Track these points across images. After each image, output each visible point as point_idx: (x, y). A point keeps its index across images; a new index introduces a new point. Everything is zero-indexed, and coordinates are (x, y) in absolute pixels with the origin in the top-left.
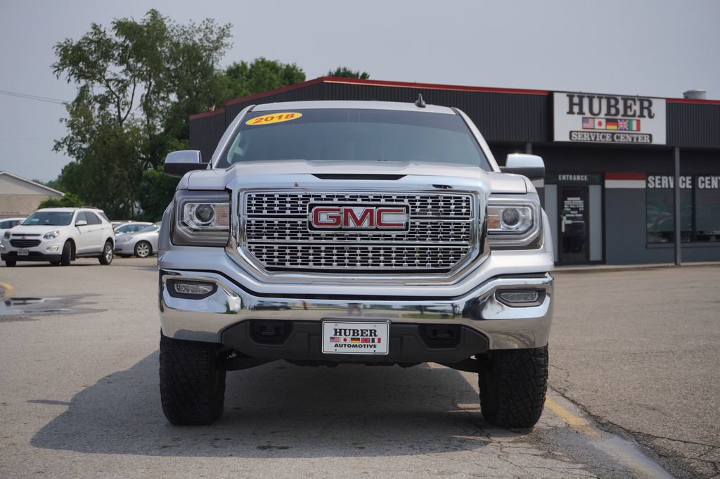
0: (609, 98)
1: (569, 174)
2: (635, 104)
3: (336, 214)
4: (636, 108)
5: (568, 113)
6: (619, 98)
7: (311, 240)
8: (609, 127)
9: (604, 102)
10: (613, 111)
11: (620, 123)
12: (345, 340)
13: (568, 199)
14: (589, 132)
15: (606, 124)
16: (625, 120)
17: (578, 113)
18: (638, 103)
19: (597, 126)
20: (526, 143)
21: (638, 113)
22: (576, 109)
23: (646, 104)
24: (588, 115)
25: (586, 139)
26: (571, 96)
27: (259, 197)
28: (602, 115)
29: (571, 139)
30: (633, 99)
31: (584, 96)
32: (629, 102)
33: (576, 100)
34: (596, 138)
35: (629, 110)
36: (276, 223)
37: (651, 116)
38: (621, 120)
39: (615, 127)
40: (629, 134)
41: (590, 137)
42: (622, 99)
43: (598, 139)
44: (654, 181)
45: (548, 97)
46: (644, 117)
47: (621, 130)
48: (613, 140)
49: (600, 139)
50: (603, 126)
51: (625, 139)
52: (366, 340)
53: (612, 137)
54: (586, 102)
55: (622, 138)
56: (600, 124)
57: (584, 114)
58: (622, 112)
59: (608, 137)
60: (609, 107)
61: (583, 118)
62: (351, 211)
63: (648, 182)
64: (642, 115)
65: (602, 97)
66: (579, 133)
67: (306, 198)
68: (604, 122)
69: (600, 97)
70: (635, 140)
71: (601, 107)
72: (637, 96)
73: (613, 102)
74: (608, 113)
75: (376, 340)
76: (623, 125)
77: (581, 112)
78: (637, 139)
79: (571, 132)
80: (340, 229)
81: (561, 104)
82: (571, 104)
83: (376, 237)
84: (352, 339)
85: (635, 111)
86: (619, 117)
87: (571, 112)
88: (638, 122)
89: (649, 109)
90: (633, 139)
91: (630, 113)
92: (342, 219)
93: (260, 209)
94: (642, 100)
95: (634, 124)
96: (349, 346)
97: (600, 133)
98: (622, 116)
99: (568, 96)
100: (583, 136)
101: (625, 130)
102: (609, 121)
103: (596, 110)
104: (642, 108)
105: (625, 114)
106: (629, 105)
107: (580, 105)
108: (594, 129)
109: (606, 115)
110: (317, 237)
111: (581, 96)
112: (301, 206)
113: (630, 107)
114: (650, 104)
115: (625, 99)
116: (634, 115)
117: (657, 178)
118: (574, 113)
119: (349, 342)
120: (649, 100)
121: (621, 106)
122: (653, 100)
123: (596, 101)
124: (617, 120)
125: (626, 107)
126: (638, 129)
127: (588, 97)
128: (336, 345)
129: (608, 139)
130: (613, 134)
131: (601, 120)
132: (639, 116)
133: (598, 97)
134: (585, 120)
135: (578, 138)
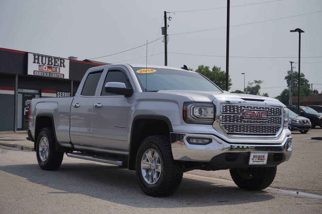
0: (49, 57)
1: (28, 89)
2: (58, 61)
3: (250, 113)
4: (59, 62)
5: (33, 62)
6: (53, 58)
7: (243, 123)
8: (49, 70)
9: (47, 59)
10: (50, 63)
11: (53, 68)
12: (256, 159)
13: (27, 100)
14: (41, 72)
15: (48, 69)
16: (55, 67)
17: (37, 63)
18: (59, 60)
19: (44, 69)
20: (16, 74)
21: (59, 65)
22: (36, 61)
23: (62, 61)
24: (41, 64)
25: (40, 74)
26: (35, 55)
27: (226, 106)
28: (46, 65)
29: (34, 74)
30: (58, 58)
31: (40, 56)
32: (56, 60)
33: (37, 57)
34: (43, 74)
35: (56, 63)
36: (232, 116)
37: (64, 67)
38: (53, 67)
39: (51, 70)
40: (56, 73)
41: (41, 73)
42: (54, 58)
43: (44, 75)
44: (59, 94)
45: (26, 54)
46: (62, 67)
47: (53, 71)
48: (50, 76)
49: (45, 75)
50: (46, 70)
51: (54, 76)
52: (261, 159)
53: (50, 75)
54: (40, 58)
55: (53, 75)
56: (45, 68)
57: (39, 63)
58: (53, 64)
59: (48, 74)
60: (49, 61)
61: (39, 65)
62: (254, 112)
63: (57, 94)
64: (61, 66)
65: (47, 57)
66: (37, 72)
67: (241, 107)
68: (47, 67)
69: (46, 56)
70: (58, 77)
71: (46, 61)
72: (59, 57)
73: (50, 59)
74: (48, 64)
75: (264, 159)
76: (54, 69)
77: (38, 63)
78: (59, 76)
79: (34, 71)
80: (251, 119)
81: (31, 58)
82: (35, 59)
83: (260, 122)
84: (258, 159)
85: (58, 64)
86: (52, 66)
87: (34, 62)
88: (59, 68)
89: (63, 63)
90: (57, 76)
91: (56, 65)
92: (252, 115)
93: (226, 111)
94: (61, 59)
95: (58, 69)
96: (257, 162)
97: (45, 72)
98: (54, 65)
99: (33, 55)
100: (39, 73)
101: (55, 72)
102: (49, 68)
103: (44, 62)
104: (61, 63)
105: (55, 65)
106: (56, 61)
107: (38, 59)
108: (43, 70)
109: (48, 65)
110: (244, 122)
111: (39, 55)
112: (240, 110)
113: (57, 62)
114: (64, 61)
115: (55, 58)
116: (58, 66)
117: (61, 93)
118: (36, 63)
119: (257, 160)
120: (63, 59)
121: (53, 61)
122: (65, 59)
123: (44, 58)
124: (51, 67)
125: (55, 62)
126: (59, 72)
127: (41, 56)
128: (253, 161)
129: (48, 75)
130: (50, 73)
131: (46, 67)
132: (60, 66)
133: (45, 57)
134: (40, 66)
135: (37, 74)
